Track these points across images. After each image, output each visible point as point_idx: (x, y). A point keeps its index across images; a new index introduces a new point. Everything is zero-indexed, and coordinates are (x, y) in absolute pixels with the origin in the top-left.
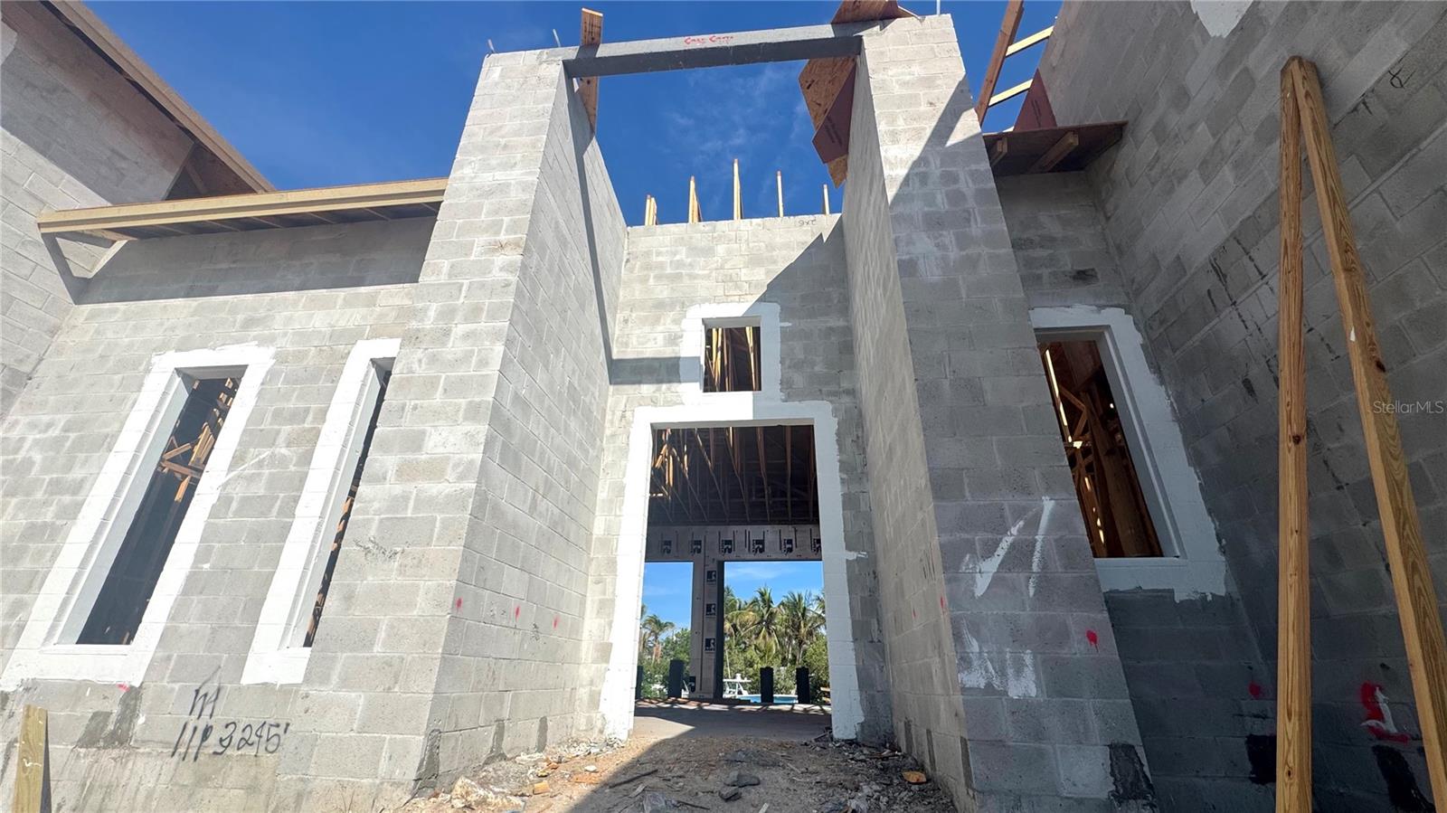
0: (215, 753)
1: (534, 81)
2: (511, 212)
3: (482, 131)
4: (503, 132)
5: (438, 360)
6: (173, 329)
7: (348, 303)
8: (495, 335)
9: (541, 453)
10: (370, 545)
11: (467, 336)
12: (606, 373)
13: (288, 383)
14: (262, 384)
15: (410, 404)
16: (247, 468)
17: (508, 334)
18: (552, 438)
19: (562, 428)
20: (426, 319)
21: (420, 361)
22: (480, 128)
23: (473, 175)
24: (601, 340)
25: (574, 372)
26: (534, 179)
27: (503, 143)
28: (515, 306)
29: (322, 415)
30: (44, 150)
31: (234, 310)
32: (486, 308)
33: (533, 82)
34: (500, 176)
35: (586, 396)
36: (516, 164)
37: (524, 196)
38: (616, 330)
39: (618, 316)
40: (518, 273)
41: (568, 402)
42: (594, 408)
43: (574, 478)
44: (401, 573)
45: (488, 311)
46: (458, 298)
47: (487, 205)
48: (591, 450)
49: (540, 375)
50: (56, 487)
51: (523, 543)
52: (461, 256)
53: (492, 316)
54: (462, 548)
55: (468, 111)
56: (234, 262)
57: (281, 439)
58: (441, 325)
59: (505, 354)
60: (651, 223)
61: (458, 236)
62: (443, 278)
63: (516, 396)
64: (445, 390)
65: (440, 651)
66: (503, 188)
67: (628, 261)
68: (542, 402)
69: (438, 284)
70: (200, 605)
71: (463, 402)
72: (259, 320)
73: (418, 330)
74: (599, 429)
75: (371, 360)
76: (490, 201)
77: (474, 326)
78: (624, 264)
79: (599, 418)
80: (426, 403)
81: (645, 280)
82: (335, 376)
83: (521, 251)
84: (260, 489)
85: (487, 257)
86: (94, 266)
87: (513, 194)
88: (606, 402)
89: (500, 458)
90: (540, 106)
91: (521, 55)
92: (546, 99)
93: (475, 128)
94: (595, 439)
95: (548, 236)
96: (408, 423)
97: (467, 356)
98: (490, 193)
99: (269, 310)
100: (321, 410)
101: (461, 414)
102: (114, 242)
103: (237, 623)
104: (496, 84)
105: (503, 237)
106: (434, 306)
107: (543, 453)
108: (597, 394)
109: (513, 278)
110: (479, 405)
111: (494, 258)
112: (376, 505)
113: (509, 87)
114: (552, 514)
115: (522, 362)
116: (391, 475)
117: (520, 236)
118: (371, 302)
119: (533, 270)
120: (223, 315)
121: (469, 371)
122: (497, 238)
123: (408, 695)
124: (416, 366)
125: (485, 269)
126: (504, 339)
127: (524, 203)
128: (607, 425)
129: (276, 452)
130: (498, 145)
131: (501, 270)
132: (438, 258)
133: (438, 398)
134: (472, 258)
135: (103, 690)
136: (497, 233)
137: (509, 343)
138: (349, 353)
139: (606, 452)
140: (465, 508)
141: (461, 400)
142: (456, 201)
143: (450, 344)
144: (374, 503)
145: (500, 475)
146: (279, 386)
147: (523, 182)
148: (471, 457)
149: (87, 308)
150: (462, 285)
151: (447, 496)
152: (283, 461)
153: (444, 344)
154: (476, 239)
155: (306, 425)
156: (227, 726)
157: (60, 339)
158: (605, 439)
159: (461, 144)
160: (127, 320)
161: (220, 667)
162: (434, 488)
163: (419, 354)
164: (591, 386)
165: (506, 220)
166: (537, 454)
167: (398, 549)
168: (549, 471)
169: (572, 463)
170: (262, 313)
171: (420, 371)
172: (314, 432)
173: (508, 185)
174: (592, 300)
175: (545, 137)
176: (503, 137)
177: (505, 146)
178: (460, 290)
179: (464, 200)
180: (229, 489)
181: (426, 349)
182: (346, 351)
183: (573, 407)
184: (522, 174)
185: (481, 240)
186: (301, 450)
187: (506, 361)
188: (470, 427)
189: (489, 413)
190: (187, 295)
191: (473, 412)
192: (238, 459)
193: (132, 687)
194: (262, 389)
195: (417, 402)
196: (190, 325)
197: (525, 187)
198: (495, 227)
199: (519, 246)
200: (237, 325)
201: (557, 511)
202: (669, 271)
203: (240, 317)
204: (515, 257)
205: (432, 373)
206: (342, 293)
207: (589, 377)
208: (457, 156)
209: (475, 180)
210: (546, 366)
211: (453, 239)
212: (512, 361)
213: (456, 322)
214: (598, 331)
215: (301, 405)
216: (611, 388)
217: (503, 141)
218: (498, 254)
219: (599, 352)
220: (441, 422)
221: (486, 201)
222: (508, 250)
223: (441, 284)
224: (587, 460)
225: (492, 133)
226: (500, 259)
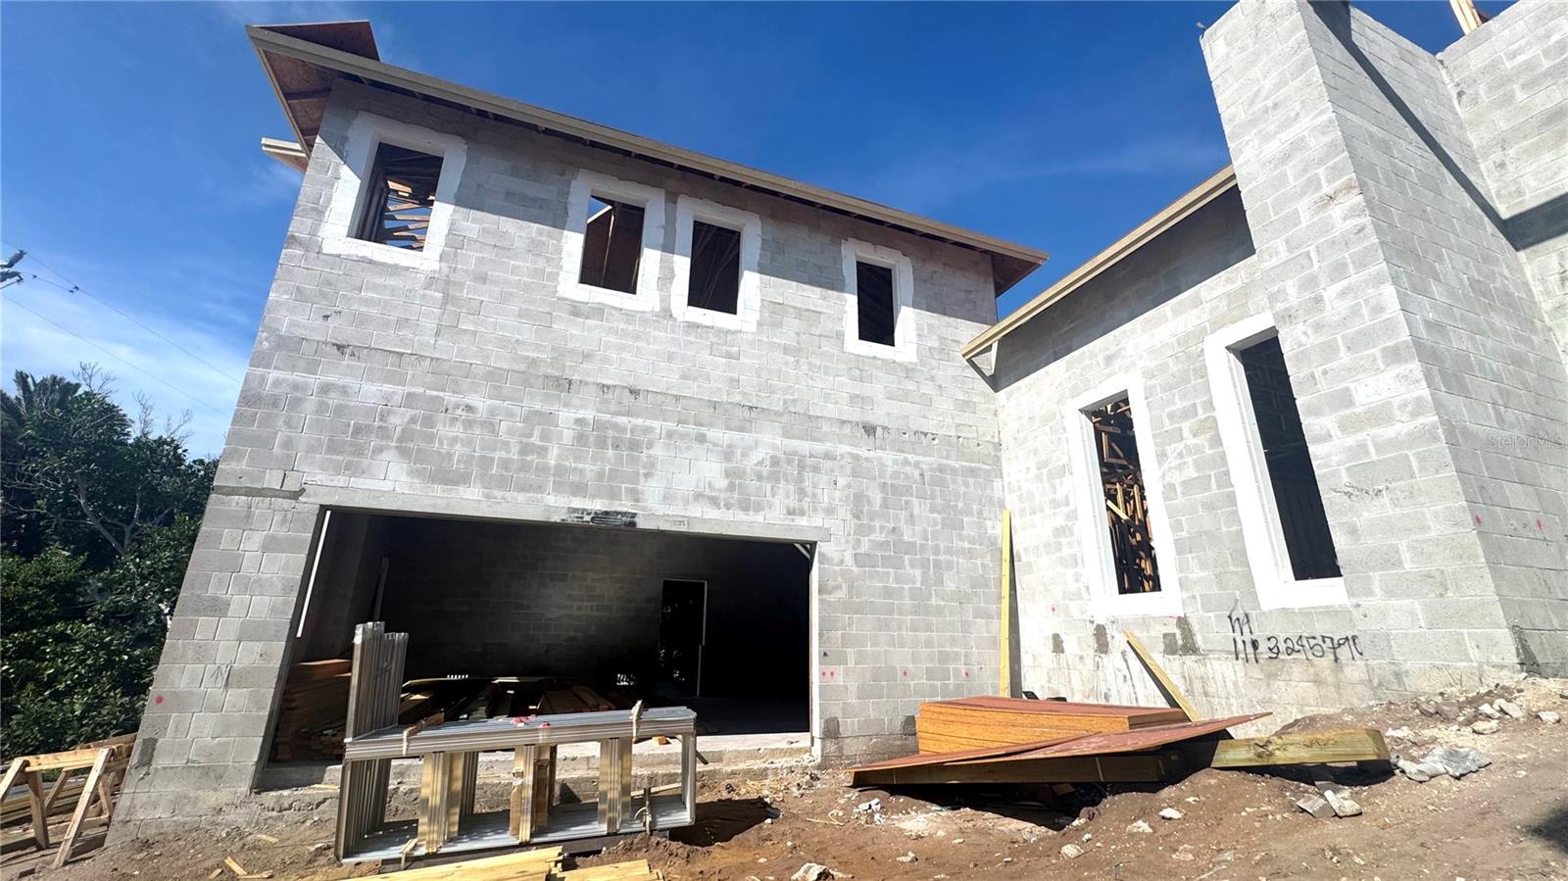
0: (1270, 658)
1: (1267, 22)
2: (1321, 162)
3: (1241, 107)
4: (1264, 94)
5: (1323, 326)
6: (1061, 384)
7: (1176, 312)
8: (1378, 280)
9: (1480, 365)
10: (1349, 489)
11: (1343, 294)
12: (1504, 241)
13: (1166, 391)
14: (1146, 398)
15: (1318, 372)
16: (1173, 461)
17: (1391, 274)
18: (1483, 345)
19: (1487, 328)
20: (1289, 297)
21: (1305, 333)
22: (1237, 107)
23: (1258, 152)
24: (1478, 210)
25: (1467, 265)
26: (1330, 115)
27: (1271, 105)
28: (1382, 243)
29: (1210, 405)
30: (944, 313)
31: (1093, 356)
32: (1349, 261)
33: (1267, 25)
34: (1288, 135)
35: (1494, 282)
36: (1298, 114)
37: (1328, 139)
38: (1489, 184)
39: (1482, 167)
40: (1367, 213)
41: (1480, 301)
42: (1512, 288)
43: (1530, 376)
44: (1396, 505)
45: (1353, 263)
46: (1312, 266)
47: (1289, 170)
48: (1534, 337)
49: (1435, 289)
50: (1055, 504)
51: (1509, 458)
52: (1291, 229)
53: (1361, 265)
54: (1455, 473)
55: (1215, 99)
56: (1071, 322)
57: (1186, 433)
58: (1308, 295)
59: (1398, 292)
60: (1473, 25)
61: (1276, 213)
62: (1284, 255)
63: (1428, 324)
64: (1349, 348)
65: (1483, 560)
66: (1297, 145)
67: (1460, 94)
68: (1452, 316)
69: (1283, 263)
70: (1196, 560)
71: (1376, 351)
72: (1114, 355)
73: (1287, 309)
74: (1530, 308)
75: (1226, 348)
76: (1291, 164)
77: (1345, 283)
78: (1456, 102)
79: (1525, 296)
80: (1334, 365)
81: (1508, 100)
82: (1202, 373)
83: (1357, 191)
84: (1191, 472)
85: (1322, 215)
86: (990, 364)
87: (1313, 143)
88: (1523, 274)
89: (1444, 386)
90: (1291, 42)
91: (1237, 8)
92: (1293, 31)
93: (1233, 109)
94: (1532, 323)
95: (1372, 155)
96: (1324, 386)
97: (1355, 311)
98: (1286, 157)
99: (1117, 345)
100: (1205, 402)
101: (1380, 361)
102: (991, 346)
103: (1232, 568)
104: (1228, 55)
105: (1327, 189)
106: (1290, 283)
107: (1481, 364)
108: (1506, 272)
109: (1366, 220)
110: (1396, 348)
111: (1329, 212)
112: (1335, 459)
113: (1243, 49)
114: (1525, 421)
115: (1415, 290)
116: (1335, 431)
117: (1348, 177)
118: (1197, 302)
119: (1377, 198)
120: (1087, 361)
121: (1366, 320)
122: (1321, 193)
123: (1466, 598)
124: (1304, 339)
125: (1328, 226)
126: (1390, 279)
127: (1332, 145)
128: (1539, 298)
129: (1188, 443)
130: (1266, 110)
131: (1345, 219)
132: (1269, 241)
133: (1344, 357)
134: (1304, 224)
135: (1162, 620)
136: (1319, 187)
137: (1395, 280)
138: (1202, 350)
139: (1556, 330)
140: (1436, 439)
141: (1373, 350)
142: (1254, 184)
143: (1329, 308)
144: (1333, 457)
145: (1455, 402)
146: (1160, 395)
147: (1319, 125)
148: (1416, 394)
149: (1002, 393)
150: (1308, 253)
151: (1408, 434)
152: (1198, 449)
153: (1321, 310)
154: (1298, 206)
155: (1199, 417)
156: (1269, 639)
157: (1002, 415)
158: (1546, 316)
159: (1226, 133)
160: (1030, 390)
161: (1237, 600)
162: (1389, 432)
163: (1301, 327)
164: (1495, 269)
165: (1321, 171)
166: (1477, 368)
167: (1381, 488)
168: (1497, 378)
169: (1518, 361)
170: (1113, 349)
171: (1312, 340)
172: (1211, 419)
173: (1303, 139)
174: (1443, 175)
175: (1316, 67)
176: (1267, 98)
177: (1276, 106)
178: (1310, 258)
179: (1261, 179)
180: (1168, 478)
181: (1305, 321)
182: (1199, 350)
183: (1487, 301)
184: (1313, 119)
185: (1303, 206)
186: (1208, 436)
187: (1402, 299)
188: (1401, 369)
189: (1414, 350)
190: (1056, 359)
191: (1394, 355)
192: (1162, 456)
193: (1179, 618)
194: (1148, 403)
195: (1324, 367)
196: (1070, 378)
197: (1323, 130)
198: (1314, 184)
199: (1352, 188)
200: (1102, 364)
201: (1528, 417)
202: (1546, 64)
203: (1101, 358)
204: (1355, 198)
205: (1323, 339)
206: (1166, 308)
207: (1486, 259)
208: (1229, 145)
209: (1262, 156)
210: (1437, 279)
211: (1273, 218)
212: (1406, 294)
213: (1322, 286)
214: (1468, 202)
215: (1187, 403)
216: (1522, 254)
217: (1270, 103)
218: (1330, 208)
219: (1483, 225)
220: (1360, 376)
221: (1286, 167)
222: (1341, 198)
223: (1285, 262)
224: (1534, 349)
225: (1251, 104)
226: (1336, 211)
